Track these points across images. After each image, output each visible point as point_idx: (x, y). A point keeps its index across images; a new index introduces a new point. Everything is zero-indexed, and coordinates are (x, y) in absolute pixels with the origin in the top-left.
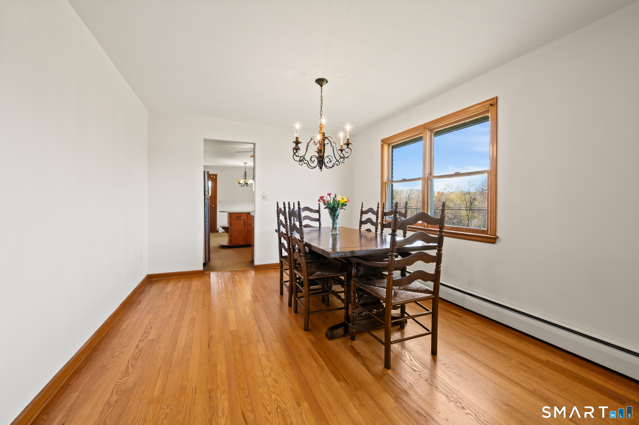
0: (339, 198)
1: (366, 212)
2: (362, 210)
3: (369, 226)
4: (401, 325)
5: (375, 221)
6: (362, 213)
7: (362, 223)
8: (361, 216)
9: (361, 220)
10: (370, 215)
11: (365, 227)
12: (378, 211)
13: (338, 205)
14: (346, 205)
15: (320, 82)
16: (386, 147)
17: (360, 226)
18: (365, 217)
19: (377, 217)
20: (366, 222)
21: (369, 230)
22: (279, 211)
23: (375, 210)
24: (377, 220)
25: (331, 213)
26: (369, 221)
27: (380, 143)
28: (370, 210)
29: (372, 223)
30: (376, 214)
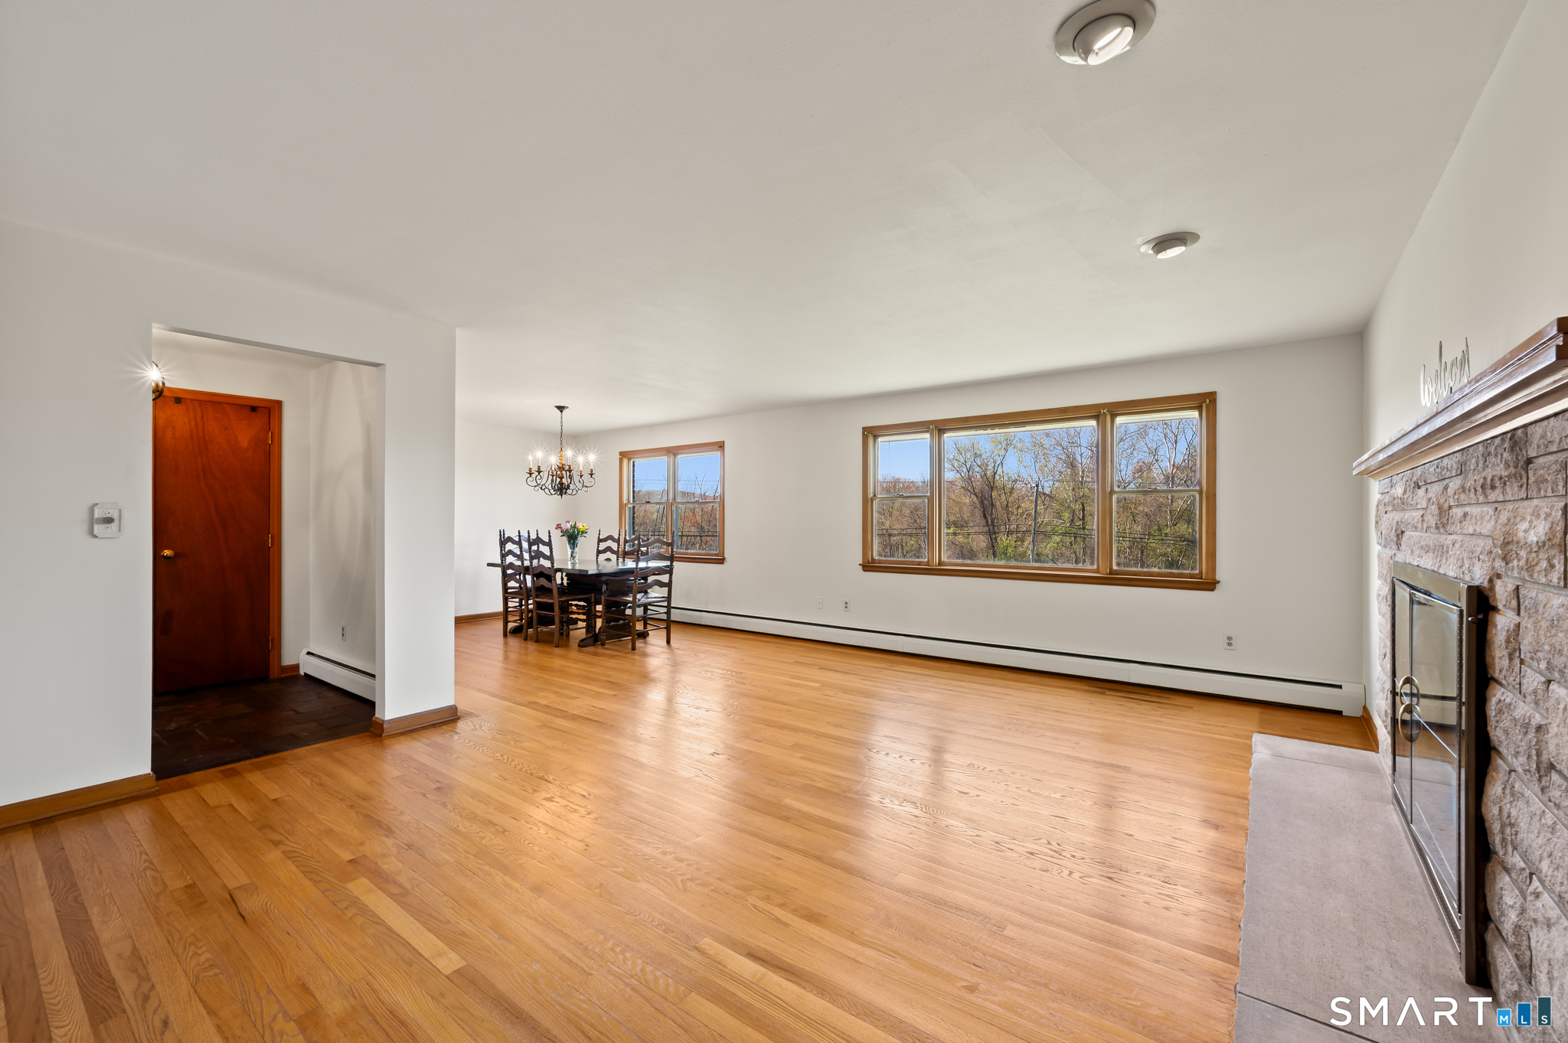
0: (580, 526)
1: (605, 540)
2: (599, 537)
3: (608, 555)
4: (643, 635)
5: (615, 549)
6: (600, 541)
7: (599, 552)
8: (598, 544)
9: (598, 549)
10: (610, 543)
11: (602, 557)
12: (619, 538)
13: (578, 533)
14: (586, 533)
15: (561, 408)
16: (625, 461)
17: (597, 556)
18: (603, 546)
19: (619, 545)
20: (604, 551)
21: (608, 560)
22: (503, 542)
23: (616, 537)
24: (619, 548)
25: (569, 541)
26: (609, 549)
27: (618, 457)
28: (610, 538)
29: (613, 552)
30: (618, 541)
